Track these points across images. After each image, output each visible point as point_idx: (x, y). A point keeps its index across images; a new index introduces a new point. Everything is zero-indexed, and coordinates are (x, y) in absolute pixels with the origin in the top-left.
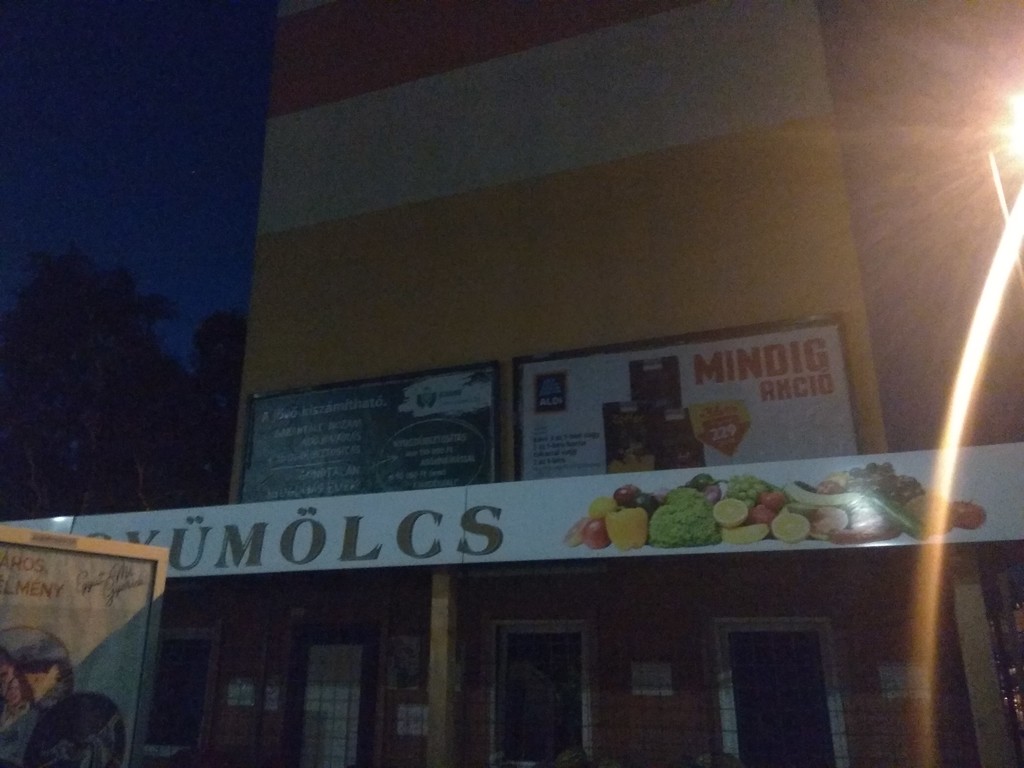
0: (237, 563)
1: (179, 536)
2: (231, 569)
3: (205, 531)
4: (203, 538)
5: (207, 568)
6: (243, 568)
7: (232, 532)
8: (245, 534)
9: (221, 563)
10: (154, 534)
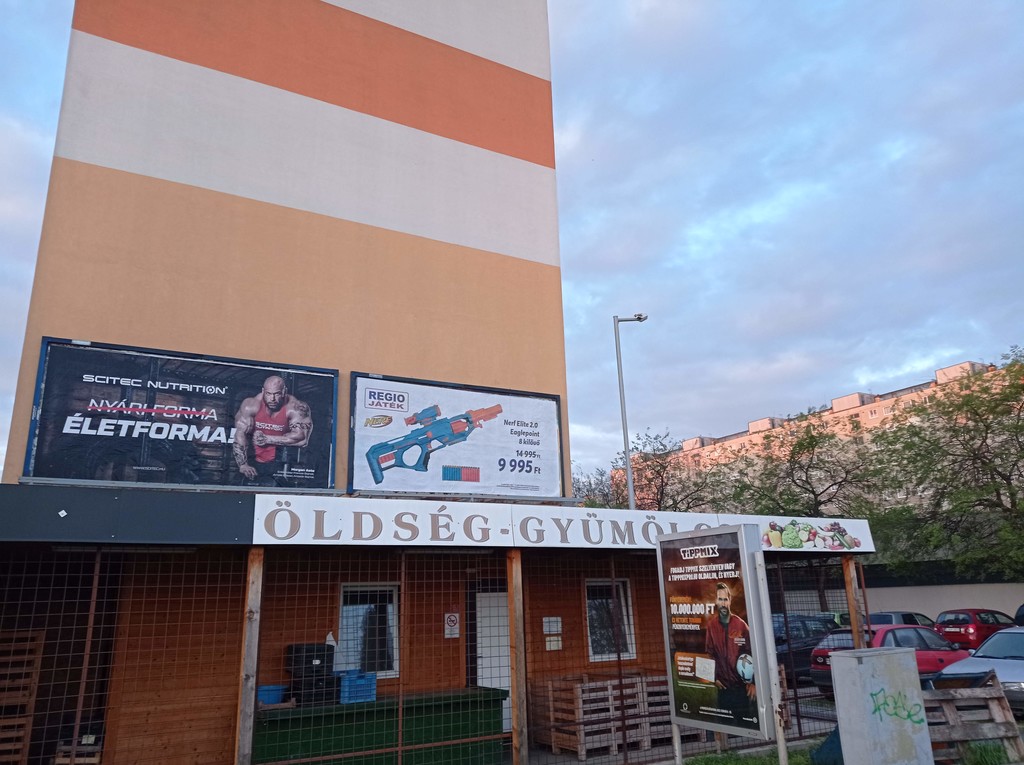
0: (624, 542)
1: (586, 524)
2: (620, 546)
3: (600, 522)
4: (600, 527)
5: (607, 544)
6: (627, 546)
7: (615, 525)
8: (622, 527)
9: (615, 541)
10: (570, 521)
